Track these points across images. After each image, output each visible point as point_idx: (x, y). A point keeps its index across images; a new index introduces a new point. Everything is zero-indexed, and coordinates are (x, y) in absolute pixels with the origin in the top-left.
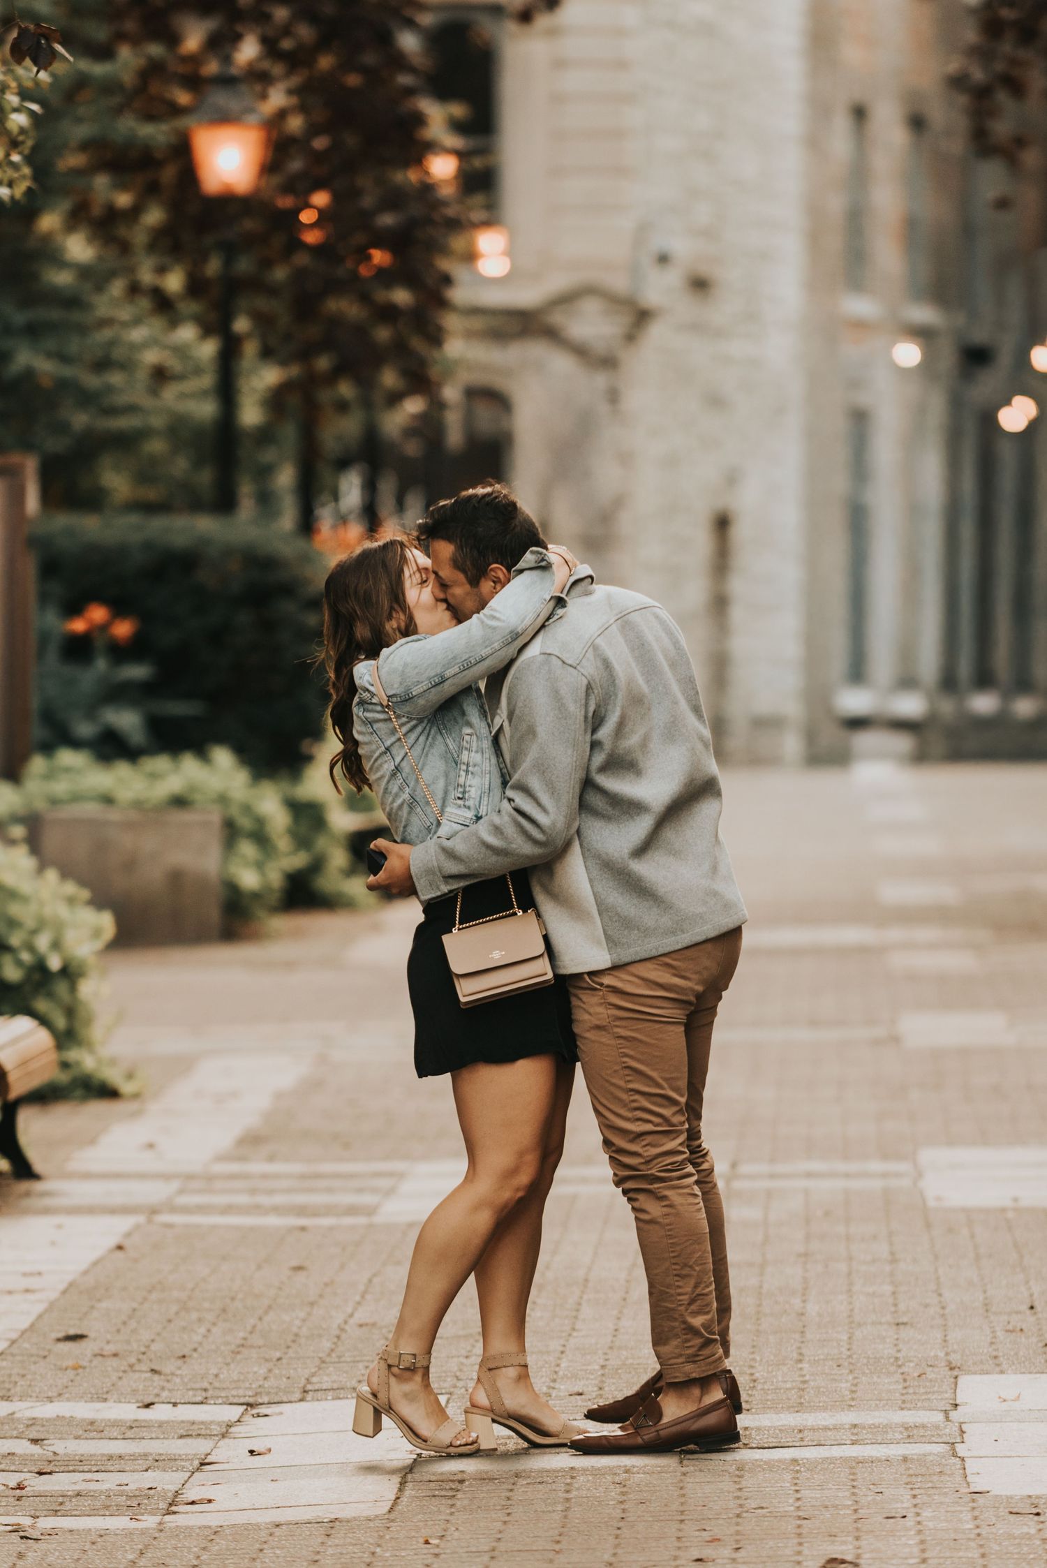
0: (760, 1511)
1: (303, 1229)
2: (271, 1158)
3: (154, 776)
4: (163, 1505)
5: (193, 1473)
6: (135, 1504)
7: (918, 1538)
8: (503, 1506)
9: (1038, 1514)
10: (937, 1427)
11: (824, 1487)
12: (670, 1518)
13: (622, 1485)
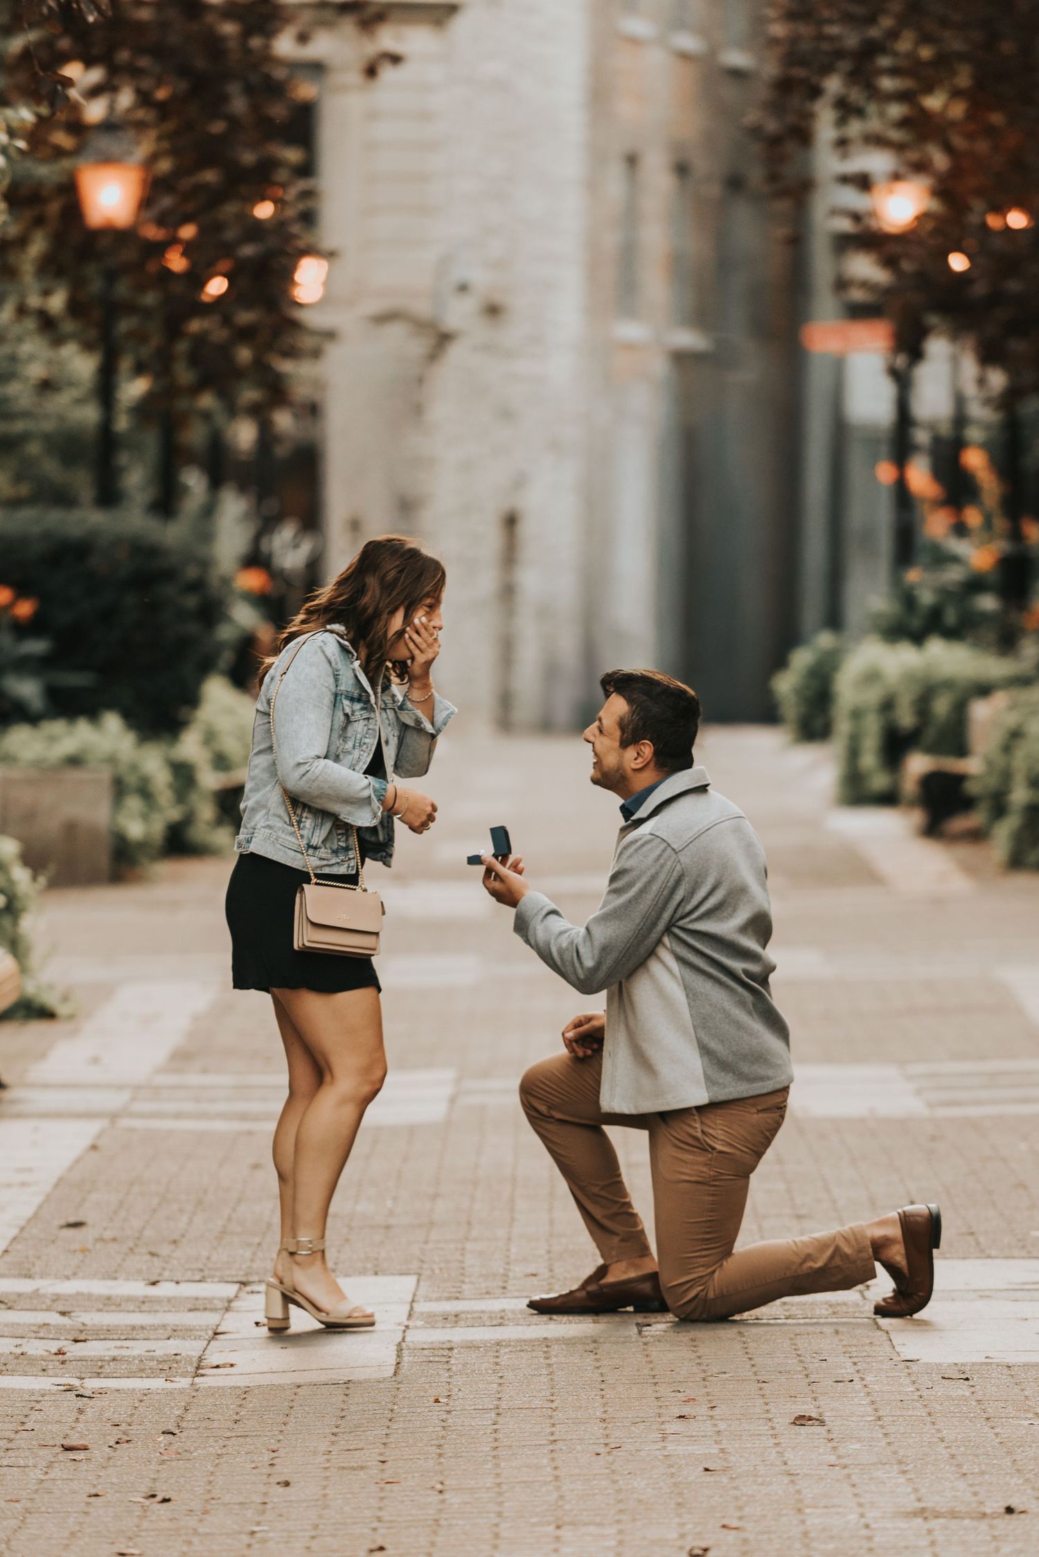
0: (723, 1375)
1: (250, 1133)
2: (204, 1071)
3: (52, 739)
4: (191, 1369)
5: (210, 1341)
6: (167, 1366)
7: (868, 1399)
8: (494, 1370)
9: (967, 1379)
10: (857, 1305)
11: (773, 1355)
12: (645, 1381)
13: (593, 1353)
